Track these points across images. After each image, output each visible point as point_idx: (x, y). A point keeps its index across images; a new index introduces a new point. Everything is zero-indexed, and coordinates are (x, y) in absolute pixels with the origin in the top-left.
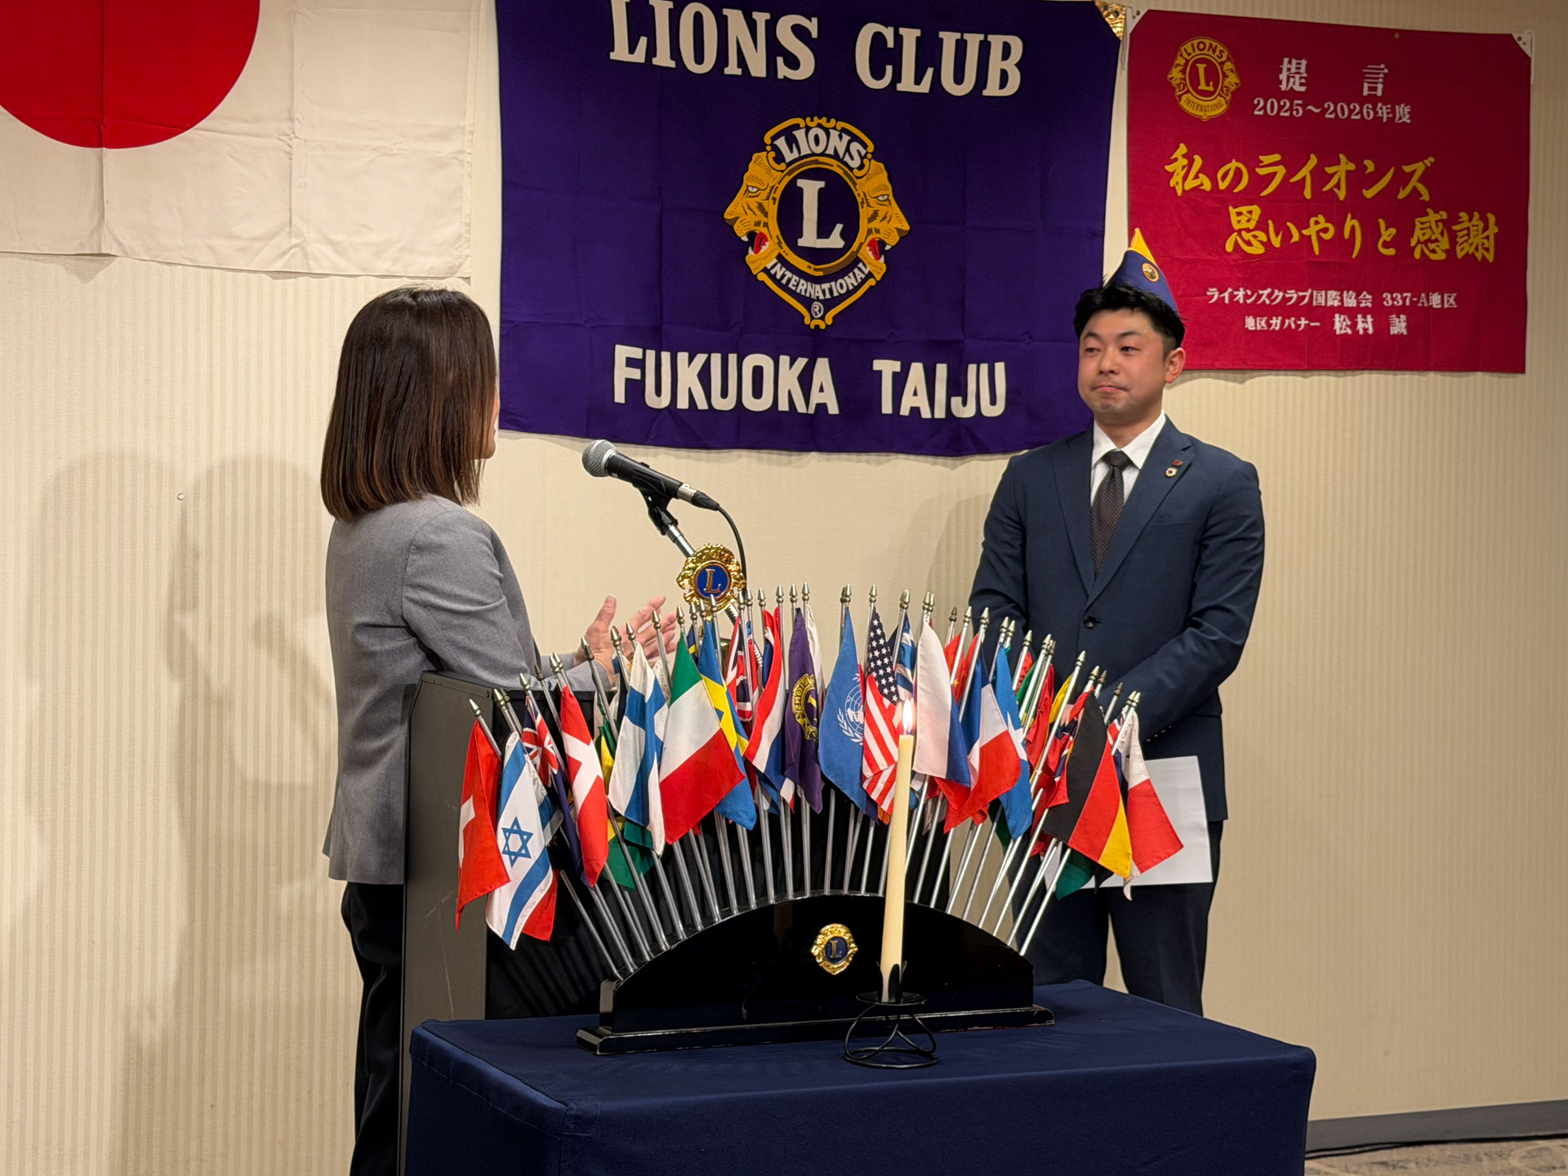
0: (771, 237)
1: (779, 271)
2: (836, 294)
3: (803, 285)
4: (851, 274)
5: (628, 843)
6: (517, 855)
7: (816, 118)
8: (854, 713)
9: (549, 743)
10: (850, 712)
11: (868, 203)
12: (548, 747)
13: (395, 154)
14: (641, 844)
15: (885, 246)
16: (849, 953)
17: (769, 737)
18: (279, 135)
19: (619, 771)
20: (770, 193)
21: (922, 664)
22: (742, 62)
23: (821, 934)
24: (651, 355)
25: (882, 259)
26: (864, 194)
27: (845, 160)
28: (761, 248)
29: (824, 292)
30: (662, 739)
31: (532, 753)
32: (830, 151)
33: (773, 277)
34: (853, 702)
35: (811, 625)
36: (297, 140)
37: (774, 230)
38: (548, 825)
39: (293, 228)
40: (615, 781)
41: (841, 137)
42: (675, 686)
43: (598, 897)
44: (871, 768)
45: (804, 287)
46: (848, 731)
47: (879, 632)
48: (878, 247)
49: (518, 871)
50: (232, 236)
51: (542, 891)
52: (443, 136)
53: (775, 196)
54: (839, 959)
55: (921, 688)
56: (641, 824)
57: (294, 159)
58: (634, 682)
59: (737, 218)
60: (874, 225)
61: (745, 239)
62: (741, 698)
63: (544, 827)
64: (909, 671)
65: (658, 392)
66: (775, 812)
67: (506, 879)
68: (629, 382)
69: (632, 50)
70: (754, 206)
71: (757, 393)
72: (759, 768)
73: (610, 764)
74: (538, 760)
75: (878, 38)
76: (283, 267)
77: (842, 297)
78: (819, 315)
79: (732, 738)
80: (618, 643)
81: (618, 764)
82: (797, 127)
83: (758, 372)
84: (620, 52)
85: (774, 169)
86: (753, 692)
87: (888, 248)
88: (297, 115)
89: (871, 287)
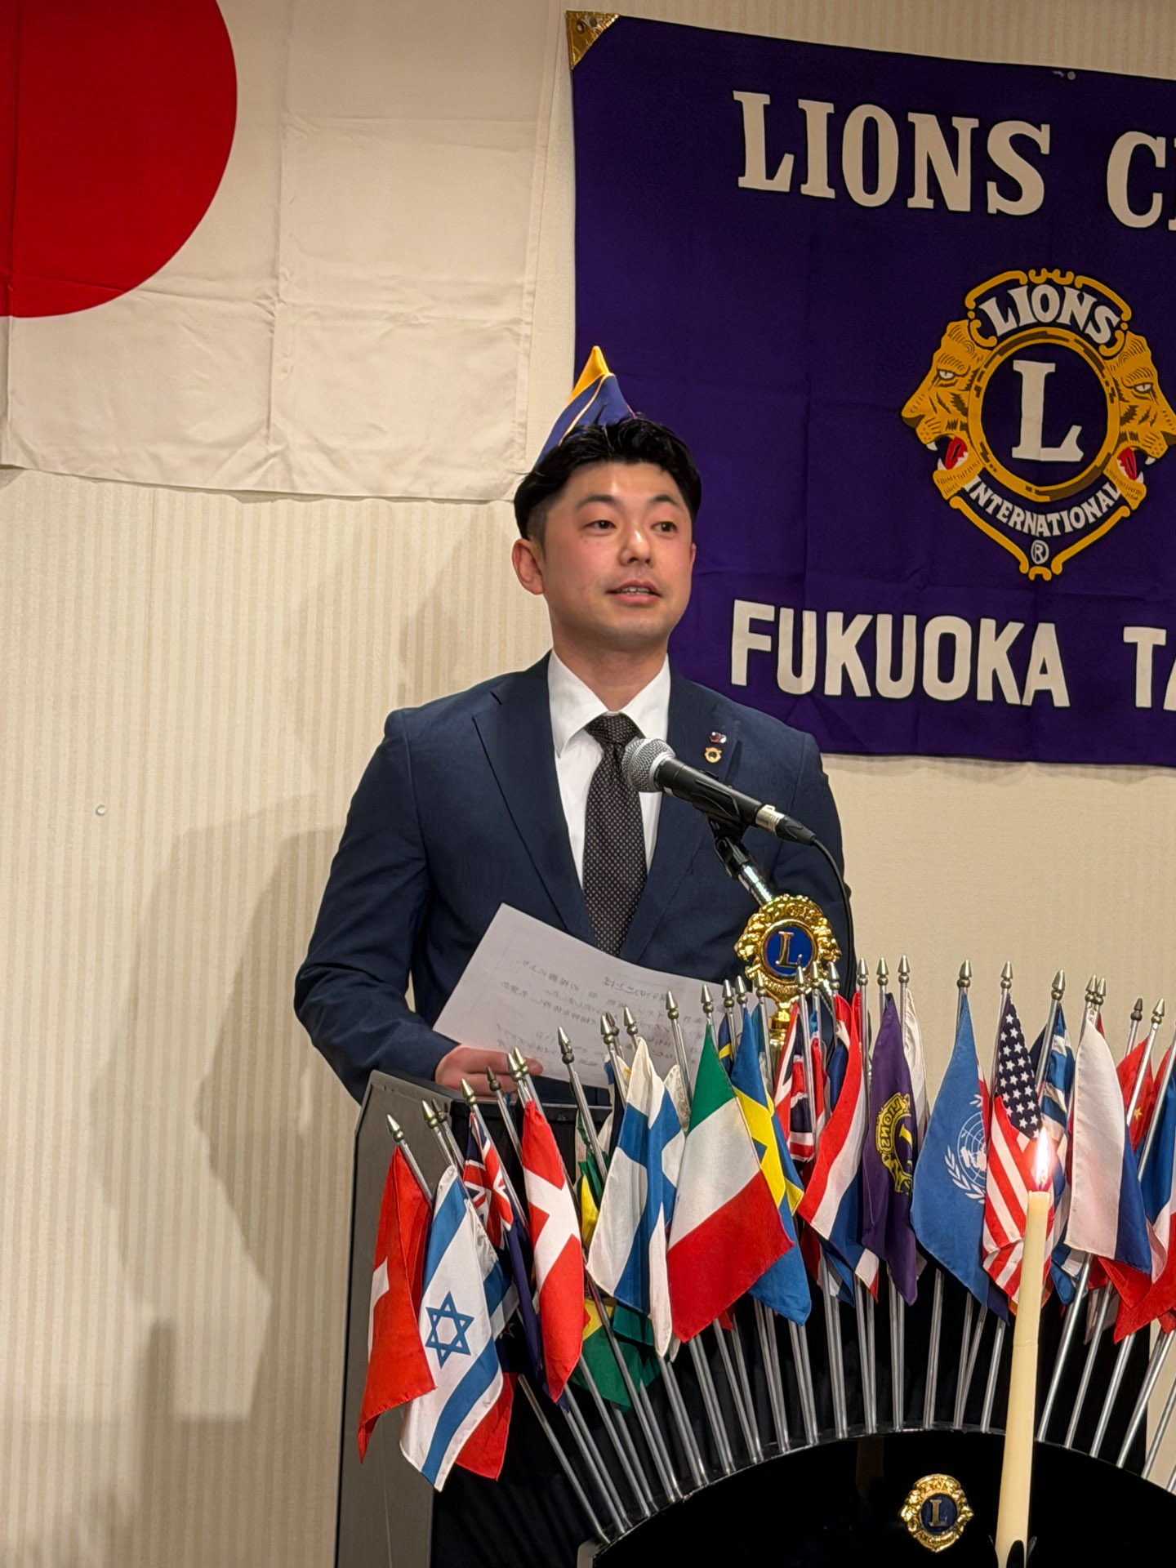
0: (972, 445)
1: (983, 494)
2: (1068, 529)
3: (1019, 515)
4: (1092, 501)
5: (620, 1338)
6: (450, 1349)
7: (1044, 271)
8: (971, 1155)
9: (503, 1183)
10: (965, 1153)
11: (1120, 395)
12: (500, 1191)
13: (422, 325)
14: (639, 1339)
15: (1146, 458)
16: (959, 1520)
17: (839, 1186)
18: (260, 298)
19: (606, 1228)
20: (972, 381)
21: (1083, 1084)
22: (934, 189)
23: (915, 1488)
24: (787, 615)
25: (1141, 479)
26: (1115, 382)
27: (1087, 331)
28: (957, 460)
29: (1050, 525)
30: (674, 1183)
31: (476, 1198)
32: (1065, 319)
33: (973, 504)
34: (970, 1139)
35: (911, 1019)
36: (282, 305)
37: (977, 434)
38: (500, 1306)
39: (272, 429)
40: (600, 1246)
41: (1081, 299)
42: (699, 1105)
43: (576, 1421)
44: (996, 1241)
45: (1019, 518)
46: (962, 1182)
47: (1014, 1033)
48: (1135, 461)
49: (450, 1374)
50: (184, 441)
51: (485, 1404)
52: (490, 299)
53: (980, 384)
54: (945, 1529)
55: (1079, 1120)
56: (640, 1310)
57: (275, 331)
58: (633, 1097)
59: (922, 417)
60: (1128, 428)
61: (932, 447)
62: (798, 1125)
63: (491, 1311)
64: (1061, 1096)
65: (797, 670)
66: (847, 1300)
67: (429, 1385)
68: (753, 654)
69: (771, 173)
70: (948, 400)
71: (946, 674)
72: (820, 1233)
73: (594, 1218)
74: (485, 1208)
75: (1142, 155)
76: (257, 484)
77: (1078, 534)
78: (1043, 560)
79: (778, 1186)
80: (610, 1038)
81: (605, 1218)
82: (1015, 284)
83: (947, 643)
84: (754, 177)
85: (978, 345)
86: (817, 1116)
87: (1150, 461)
88: (281, 270)
89: (1123, 518)
